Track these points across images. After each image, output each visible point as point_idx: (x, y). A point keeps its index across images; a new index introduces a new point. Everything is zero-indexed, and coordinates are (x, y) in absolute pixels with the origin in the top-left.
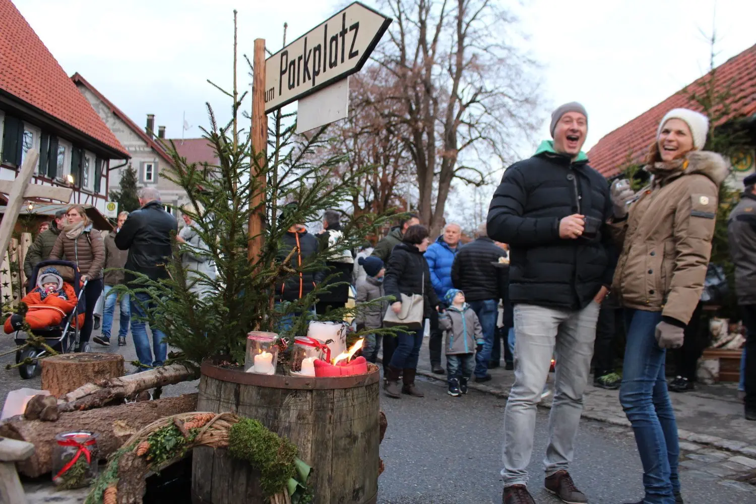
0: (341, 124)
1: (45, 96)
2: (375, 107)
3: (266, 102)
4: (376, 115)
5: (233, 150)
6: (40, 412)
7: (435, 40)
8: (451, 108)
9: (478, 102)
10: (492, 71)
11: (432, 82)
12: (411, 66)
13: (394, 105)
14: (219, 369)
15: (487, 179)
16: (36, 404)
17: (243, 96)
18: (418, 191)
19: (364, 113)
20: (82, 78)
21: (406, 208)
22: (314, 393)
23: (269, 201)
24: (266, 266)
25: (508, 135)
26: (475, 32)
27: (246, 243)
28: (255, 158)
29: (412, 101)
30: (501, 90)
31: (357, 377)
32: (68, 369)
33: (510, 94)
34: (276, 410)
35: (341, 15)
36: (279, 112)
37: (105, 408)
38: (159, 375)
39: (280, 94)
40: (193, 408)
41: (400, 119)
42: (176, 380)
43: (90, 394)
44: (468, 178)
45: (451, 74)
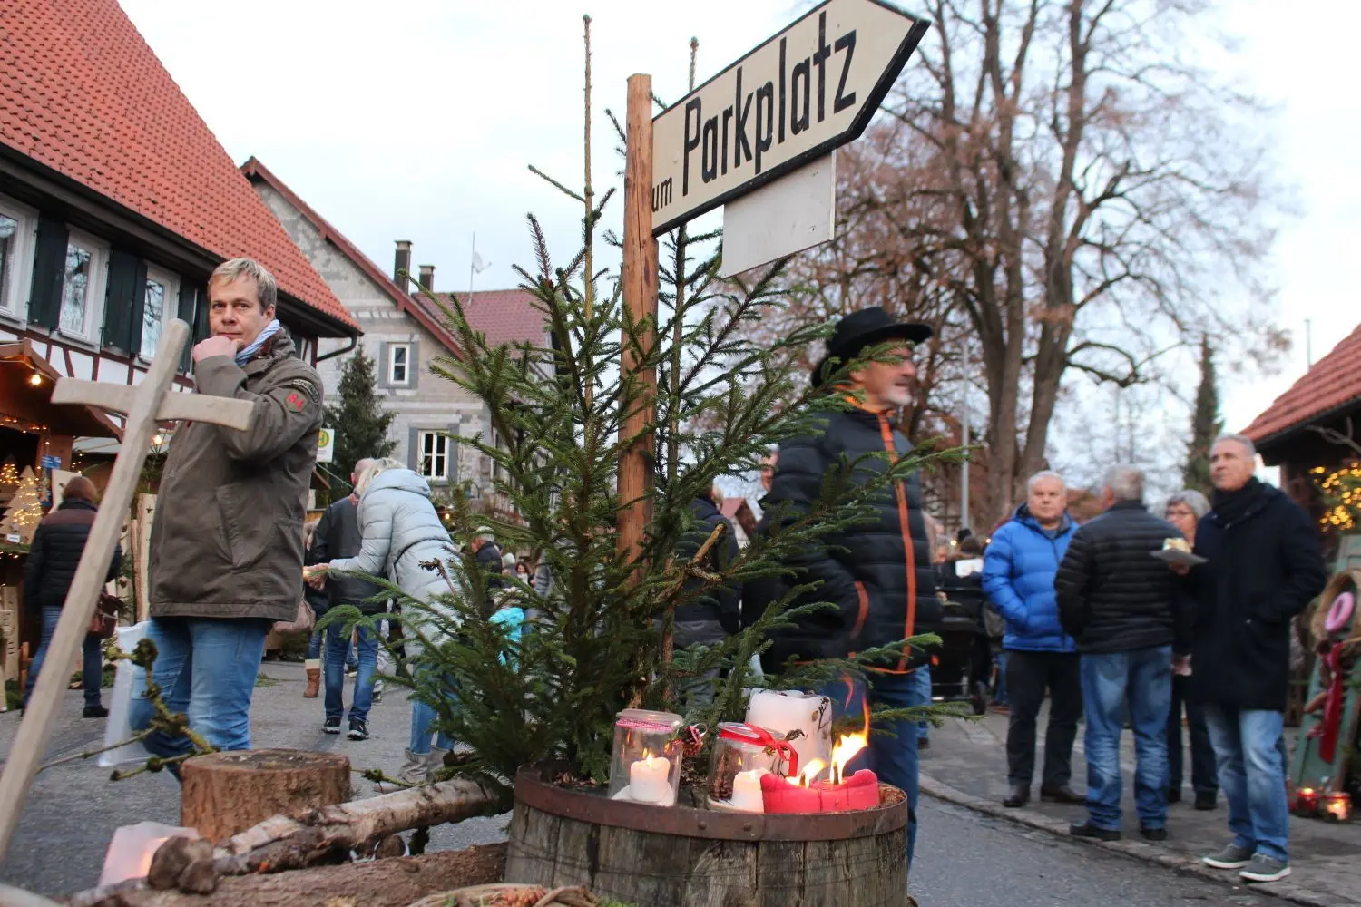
0: (813, 253)
1: (190, 207)
2: (888, 215)
3: (655, 209)
4: (890, 231)
5: (584, 314)
6: (180, 873)
7: (1020, 62)
8: (1058, 212)
9: (1121, 195)
10: (1153, 125)
11: (1014, 152)
12: (966, 121)
13: (929, 209)
14: (553, 791)
15: (1144, 369)
16: (172, 857)
17: (606, 199)
18: (985, 398)
19: (862, 228)
20: (262, 168)
21: (958, 438)
22: (763, 850)
23: (663, 424)
24: (657, 566)
25: (1191, 269)
26: (1111, 38)
27: (613, 517)
28: (632, 333)
29: (970, 198)
30: (1174, 167)
31: (857, 816)
32: (236, 783)
33: (1194, 177)
34: (677, 884)
35: (816, 17)
36: (682, 232)
37: (310, 871)
38: (424, 802)
39: (685, 192)
40: (497, 875)
41: (943, 240)
42: (458, 814)
43: (279, 839)
44: (1099, 369)
45: (1058, 135)
